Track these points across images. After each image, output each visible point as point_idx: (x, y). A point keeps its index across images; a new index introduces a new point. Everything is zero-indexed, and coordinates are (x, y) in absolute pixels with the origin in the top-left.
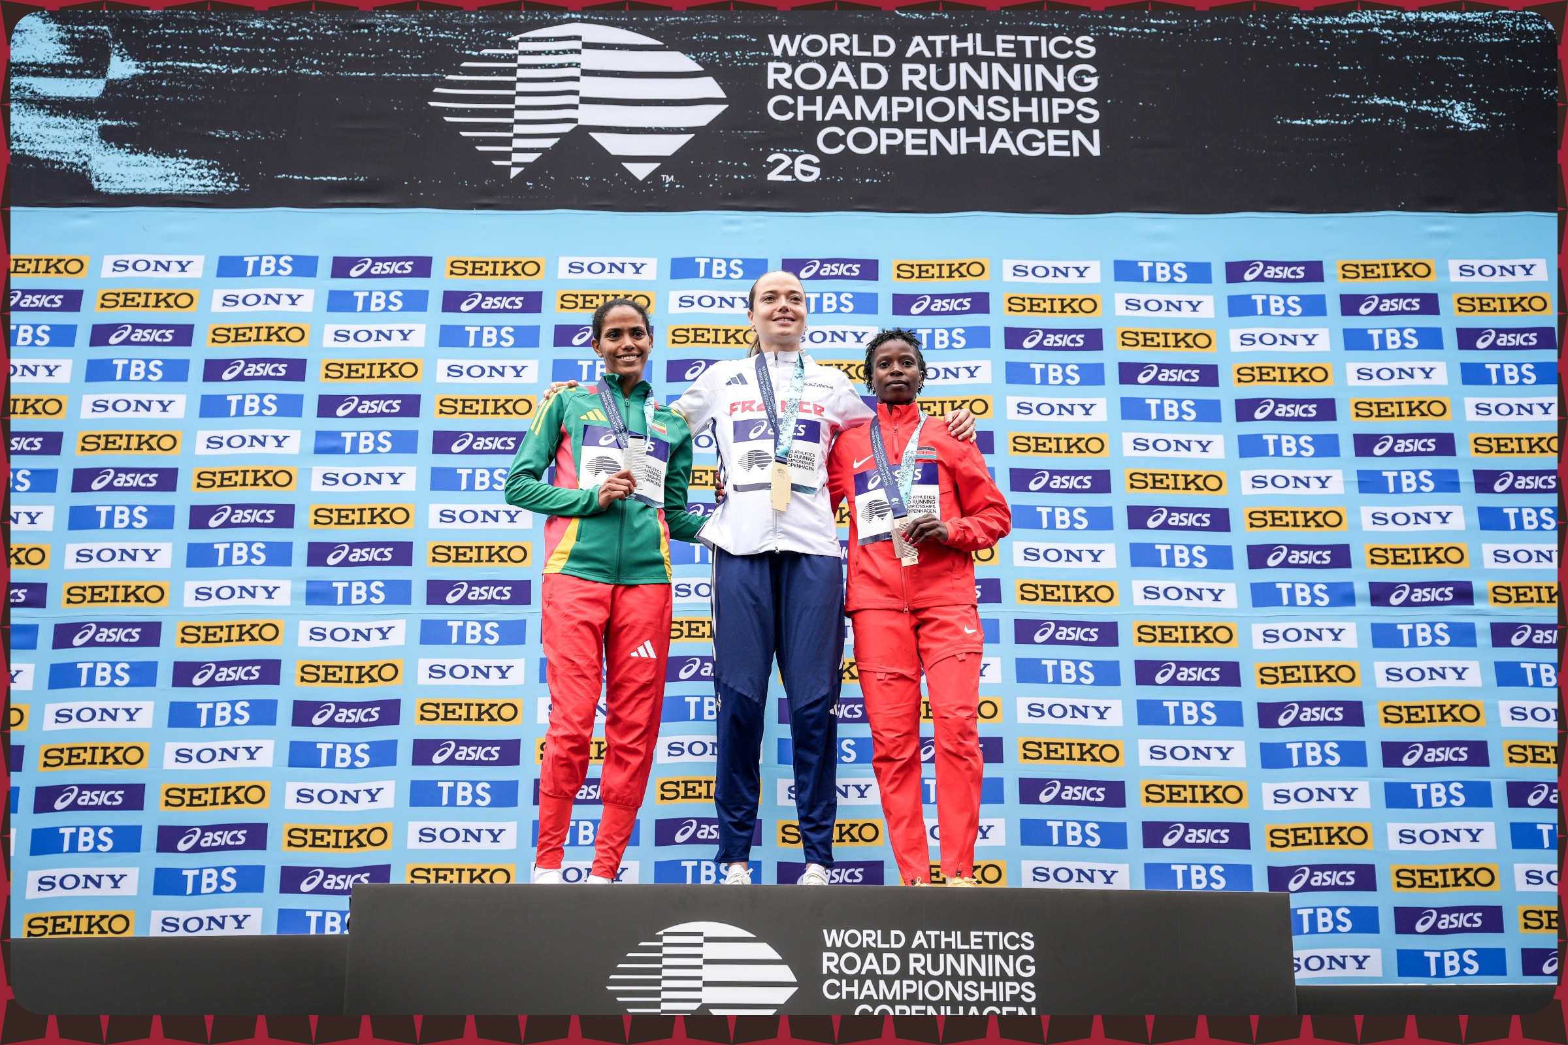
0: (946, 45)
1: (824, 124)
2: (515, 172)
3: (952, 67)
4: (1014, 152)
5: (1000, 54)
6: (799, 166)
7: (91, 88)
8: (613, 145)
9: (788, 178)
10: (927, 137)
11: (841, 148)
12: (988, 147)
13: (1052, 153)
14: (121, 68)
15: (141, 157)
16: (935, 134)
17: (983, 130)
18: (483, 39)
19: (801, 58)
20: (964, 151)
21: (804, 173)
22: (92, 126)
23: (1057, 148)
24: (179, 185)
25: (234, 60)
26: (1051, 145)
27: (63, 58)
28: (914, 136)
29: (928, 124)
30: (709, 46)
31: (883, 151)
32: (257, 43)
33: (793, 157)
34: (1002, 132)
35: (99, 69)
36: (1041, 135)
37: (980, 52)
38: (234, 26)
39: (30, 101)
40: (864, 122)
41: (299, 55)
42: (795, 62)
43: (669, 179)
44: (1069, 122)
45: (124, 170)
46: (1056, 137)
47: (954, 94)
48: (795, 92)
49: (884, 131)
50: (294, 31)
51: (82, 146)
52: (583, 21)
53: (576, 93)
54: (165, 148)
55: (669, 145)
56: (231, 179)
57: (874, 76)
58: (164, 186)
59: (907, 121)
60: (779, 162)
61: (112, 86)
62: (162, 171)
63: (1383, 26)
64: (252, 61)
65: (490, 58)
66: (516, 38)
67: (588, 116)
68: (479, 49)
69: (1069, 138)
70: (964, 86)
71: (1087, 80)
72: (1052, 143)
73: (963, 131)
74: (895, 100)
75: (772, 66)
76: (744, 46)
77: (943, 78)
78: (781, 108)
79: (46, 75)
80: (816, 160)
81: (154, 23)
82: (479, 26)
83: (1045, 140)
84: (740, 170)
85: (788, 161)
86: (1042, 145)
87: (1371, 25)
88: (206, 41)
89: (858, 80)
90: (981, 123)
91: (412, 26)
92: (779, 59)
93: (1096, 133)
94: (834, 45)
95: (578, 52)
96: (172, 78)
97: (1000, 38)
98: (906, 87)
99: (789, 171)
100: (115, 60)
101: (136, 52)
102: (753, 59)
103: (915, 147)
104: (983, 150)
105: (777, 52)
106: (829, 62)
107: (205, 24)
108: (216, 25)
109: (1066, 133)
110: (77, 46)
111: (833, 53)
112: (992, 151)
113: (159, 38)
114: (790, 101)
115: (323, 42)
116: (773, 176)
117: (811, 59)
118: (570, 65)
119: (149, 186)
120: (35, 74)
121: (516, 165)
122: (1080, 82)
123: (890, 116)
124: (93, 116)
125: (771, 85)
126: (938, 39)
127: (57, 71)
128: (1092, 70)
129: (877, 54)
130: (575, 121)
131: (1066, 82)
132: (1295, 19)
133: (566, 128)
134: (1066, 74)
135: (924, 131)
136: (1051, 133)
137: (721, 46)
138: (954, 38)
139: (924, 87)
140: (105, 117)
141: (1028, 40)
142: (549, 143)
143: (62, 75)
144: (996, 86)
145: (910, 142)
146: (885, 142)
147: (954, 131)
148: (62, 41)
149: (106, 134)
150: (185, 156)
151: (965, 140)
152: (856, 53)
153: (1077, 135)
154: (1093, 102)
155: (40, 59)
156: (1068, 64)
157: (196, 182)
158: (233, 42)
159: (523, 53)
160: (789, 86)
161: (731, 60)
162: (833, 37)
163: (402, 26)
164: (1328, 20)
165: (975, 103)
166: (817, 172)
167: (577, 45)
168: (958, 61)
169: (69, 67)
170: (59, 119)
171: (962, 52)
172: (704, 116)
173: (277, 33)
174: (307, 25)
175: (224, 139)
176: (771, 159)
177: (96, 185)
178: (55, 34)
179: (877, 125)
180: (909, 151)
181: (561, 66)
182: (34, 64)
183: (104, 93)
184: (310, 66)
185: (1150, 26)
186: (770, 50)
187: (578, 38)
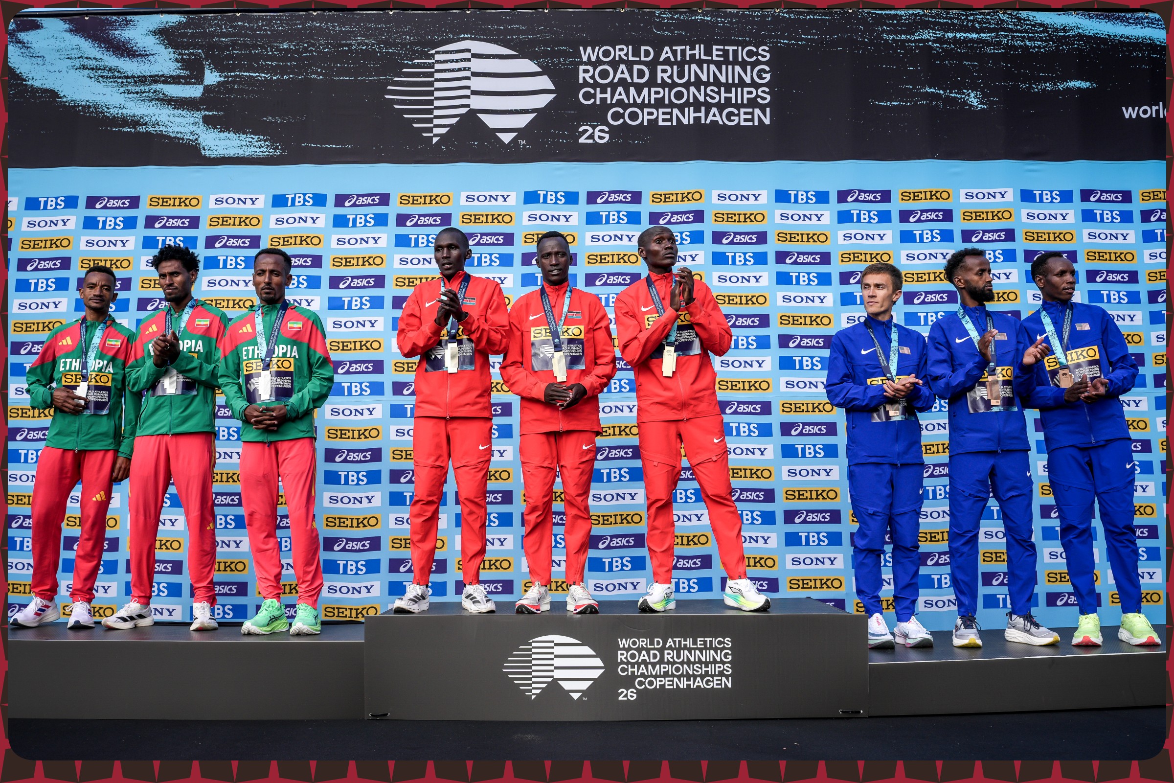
0: (683, 52)
1: (612, 106)
2: (435, 140)
3: (687, 67)
4: (721, 123)
5: (715, 58)
6: (597, 134)
7: (194, 91)
8: (491, 121)
9: (591, 141)
10: (671, 114)
11: (621, 121)
12: (706, 119)
13: (742, 123)
14: (212, 77)
15: (226, 134)
16: (676, 111)
17: (703, 108)
18: (415, 52)
19: (599, 62)
20: (692, 122)
21: (600, 138)
22: (199, 115)
23: (745, 120)
24: (249, 152)
25: (272, 70)
26: (741, 119)
27: (178, 72)
28: (664, 113)
29: (672, 105)
30: (545, 54)
31: (646, 123)
32: (285, 59)
33: (594, 127)
34: (714, 110)
35: (199, 79)
36: (736, 112)
37: (703, 57)
38: (272, 47)
39: (163, 100)
40: (635, 104)
41: (309, 66)
42: (595, 65)
43: (522, 142)
44: (753, 103)
45: (217, 142)
46: (745, 113)
47: (687, 85)
48: (595, 85)
49: (646, 110)
50: (306, 50)
51: (194, 128)
52: (471, 39)
53: (468, 87)
54: (240, 129)
55: (522, 121)
56: (276, 148)
57: (641, 74)
58: (240, 152)
59: (659, 103)
60: (586, 131)
61: (207, 89)
62: (238, 143)
63: (934, 41)
64: (283, 71)
65: (419, 66)
66: (433, 52)
67: (476, 103)
68: (412, 60)
69: (752, 113)
70: (693, 80)
71: (764, 75)
72: (743, 117)
73: (692, 109)
74: (653, 90)
75: (582, 68)
76: (565, 54)
77: (681, 75)
78: (587, 96)
79: (170, 83)
80: (607, 129)
81: (226, 47)
82: (412, 44)
83: (738, 115)
84: (564, 137)
85: (591, 130)
86: (736, 118)
87: (928, 40)
88: (257, 58)
89: (632, 77)
90: (702, 104)
91: (373, 45)
92: (586, 64)
93: (768, 110)
94: (618, 53)
95: (469, 60)
96: (240, 83)
97: (715, 47)
98: (659, 81)
99: (591, 137)
100: (207, 72)
101: (219, 67)
102: (571, 63)
103: (664, 120)
104: (703, 121)
105: (585, 59)
106: (615, 64)
107: (255, 47)
108: (262, 47)
109: (751, 110)
110: (186, 63)
111: (617, 58)
112: (708, 122)
113: (230, 57)
114: (592, 91)
115: (323, 56)
116: (582, 140)
117: (604, 63)
118: (465, 69)
119: (232, 152)
120: (164, 82)
121: (436, 135)
122: (760, 77)
123: (650, 100)
124: (199, 110)
125: (581, 81)
126: (679, 48)
127: (175, 80)
128: (767, 69)
129: (643, 59)
130: (468, 106)
131: (752, 76)
132: (885, 36)
133: (463, 111)
134: (752, 72)
135: (669, 110)
136: (742, 110)
137: (553, 54)
138: (688, 47)
139: (669, 81)
140: (205, 110)
141: (731, 48)
142: (454, 121)
143: (179, 83)
144: (711, 80)
145: (661, 117)
146: (647, 117)
147: (686, 109)
148: (177, 60)
149: (207, 121)
150: (251, 133)
151: (693, 115)
152: (631, 58)
153: (757, 111)
154: (767, 90)
155: (166, 73)
156: (754, 65)
157: (258, 150)
158: (272, 58)
159: (438, 62)
160: (591, 81)
161: (557, 64)
162: (617, 47)
163: (367, 45)
164: (903, 37)
165: (699, 91)
166: (607, 136)
167: (468, 55)
168: (689, 63)
169: (183, 77)
170: (180, 111)
171: (693, 56)
172: (541, 101)
173: (296, 51)
174: (313, 45)
175: (271, 122)
176: (581, 129)
177: (203, 152)
178: (172, 56)
179: (642, 106)
180: (661, 123)
181: (459, 70)
182: (163, 76)
183: (203, 94)
184: (316, 73)
185: (802, 40)
186: (581, 58)
187: (469, 51)
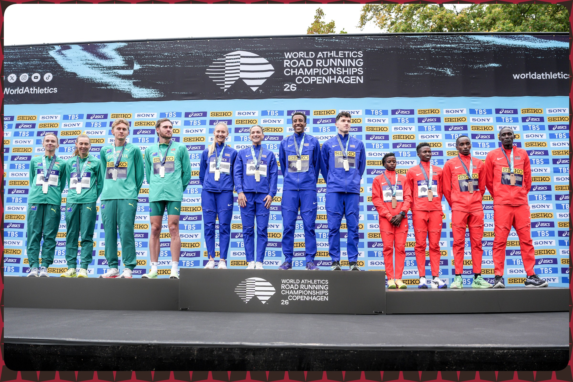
0: (327, 54)
1: (298, 76)
2: (225, 90)
3: (328, 60)
4: (343, 82)
5: (340, 56)
6: (291, 87)
7: (130, 72)
8: (248, 83)
9: (289, 90)
10: (322, 79)
11: (301, 82)
12: (336, 81)
13: (352, 82)
14: (137, 67)
15: (142, 89)
16: (324, 78)
17: (335, 77)
18: (218, 56)
19: (292, 59)
20: (331, 82)
21: (293, 89)
22: (131, 81)
23: (353, 81)
24: (151, 96)
25: (161, 64)
26: (351, 81)
27: (124, 65)
28: (319, 79)
29: (322, 75)
30: (270, 56)
31: (311, 83)
32: (166, 59)
33: (290, 85)
34: (340, 77)
35: (132, 68)
36: (349, 78)
37: (335, 56)
38: (161, 55)
39: (117, 76)
40: (307, 75)
41: (176, 62)
43: (261, 91)
44: (356, 74)
45: (138, 92)
46: (353, 78)
47: (328, 67)
48: (291, 68)
49: (312, 78)
50: (174, 56)
51: (129, 87)
52: (240, 50)
53: (239, 69)
54: (147, 87)
55: (261, 82)
56: (162, 94)
58: (147, 96)
59: (317, 75)
60: (287, 86)
61: (135, 71)
62: (147, 92)
64: (165, 64)
65: (219, 61)
66: (225, 55)
67: (242, 75)
68: (216, 59)
69: (356, 79)
70: (331, 65)
71: (360, 63)
72: (352, 80)
73: (331, 77)
74: (314, 69)
75: (285, 61)
76: (278, 55)
77: (326, 63)
78: (287, 72)
79: (120, 69)
80: (295, 85)
81: (143, 55)
82: (216, 52)
83: (350, 79)
84: (278, 88)
85: (289, 86)
86: (349, 80)
88: (155, 59)
89: (306, 65)
90: (335, 75)
91: (201, 53)
92: (287, 59)
93: (362, 77)
94: (300, 55)
95: (240, 58)
96: (148, 69)
97: (340, 52)
98: (317, 66)
99: (289, 88)
100: (135, 65)
101: (140, 63)
102: (281, 59)
103: (319, 81)
104: (335, 82)
105: (286, 57)
106: (299, 60)
107: (154, 55)
108: (157, 55)
109: (355, 77)
110: (127, 61)
111: (300, 57)
112: (337, 82)
113: (144, 59)
114: (290, 70)
115: (181, 58)
116: (285, 90)
117: (294, 59)
118: (238, 62)
119: (144, 96)
120: (118, 69)
121: (225, 88)
123: (313, 74)
124: (131, 79)
125: (285, 66)
126: (325, 53)
127: (123, 68)
128: (362, 60)
129: (310, 57)
130: (239, 76)
131: (355, 64)
132: (411, 47)
133: (237, 78)
134: (355, 62)
135: (321, 77)
136: (351, 77)
137: (274, 56)
138: (329, 52)
139: (321, 66)
140: (134, 79)
141: (347, 52)
142: (233, 82)
143: (124, 69)
144: (339, 65)
145: (318, 80)
146: (312, 80)
147: (328, 77)
148: (123, 60)
149: (134, 84)
150: (152, 88)
151: (331, 79)
152: (305, 57)
153: (358, 78)
154: (362, 69)
155: (119, 65)
156: (356, 59)
157: (154, 95)
158: (161, 59)
159: (227, 59)
160: (289, 66)
161: (275, 60)
162: (300, 53)
163: (199, 53)
164: (419, 47)
165: (333, 69)
166: (296, 88)
167: (239, 57)
168: (329, 58)
169: (125, 67)
170: (124, 80)
171: (331, 56)
172: (269, 74)
173: (171, 56)
174: (177, 54)
175: (160, 84)
176: (285, 85)
177: (133, 96)
179: (310, 76)
180: (318, 83)
181: (236, 62)
183: (133, 73)
184: (178, 64)
185: (376, 48)
186: (285, 57)
187: (239, 55)
